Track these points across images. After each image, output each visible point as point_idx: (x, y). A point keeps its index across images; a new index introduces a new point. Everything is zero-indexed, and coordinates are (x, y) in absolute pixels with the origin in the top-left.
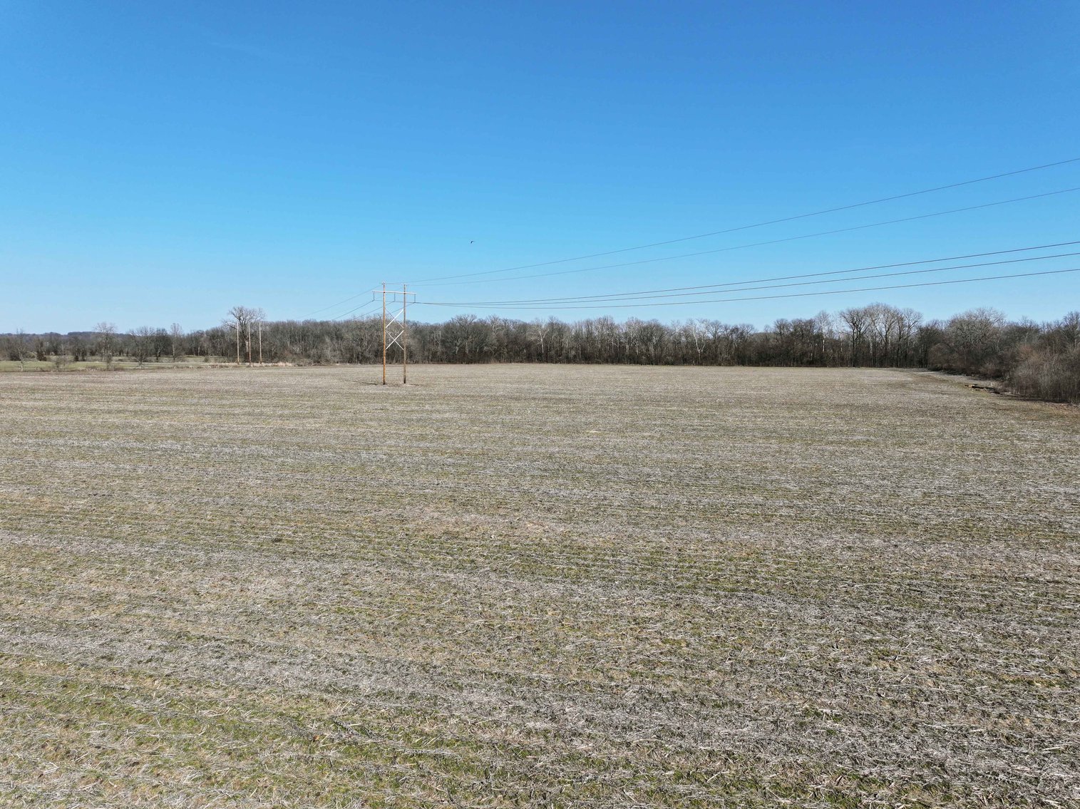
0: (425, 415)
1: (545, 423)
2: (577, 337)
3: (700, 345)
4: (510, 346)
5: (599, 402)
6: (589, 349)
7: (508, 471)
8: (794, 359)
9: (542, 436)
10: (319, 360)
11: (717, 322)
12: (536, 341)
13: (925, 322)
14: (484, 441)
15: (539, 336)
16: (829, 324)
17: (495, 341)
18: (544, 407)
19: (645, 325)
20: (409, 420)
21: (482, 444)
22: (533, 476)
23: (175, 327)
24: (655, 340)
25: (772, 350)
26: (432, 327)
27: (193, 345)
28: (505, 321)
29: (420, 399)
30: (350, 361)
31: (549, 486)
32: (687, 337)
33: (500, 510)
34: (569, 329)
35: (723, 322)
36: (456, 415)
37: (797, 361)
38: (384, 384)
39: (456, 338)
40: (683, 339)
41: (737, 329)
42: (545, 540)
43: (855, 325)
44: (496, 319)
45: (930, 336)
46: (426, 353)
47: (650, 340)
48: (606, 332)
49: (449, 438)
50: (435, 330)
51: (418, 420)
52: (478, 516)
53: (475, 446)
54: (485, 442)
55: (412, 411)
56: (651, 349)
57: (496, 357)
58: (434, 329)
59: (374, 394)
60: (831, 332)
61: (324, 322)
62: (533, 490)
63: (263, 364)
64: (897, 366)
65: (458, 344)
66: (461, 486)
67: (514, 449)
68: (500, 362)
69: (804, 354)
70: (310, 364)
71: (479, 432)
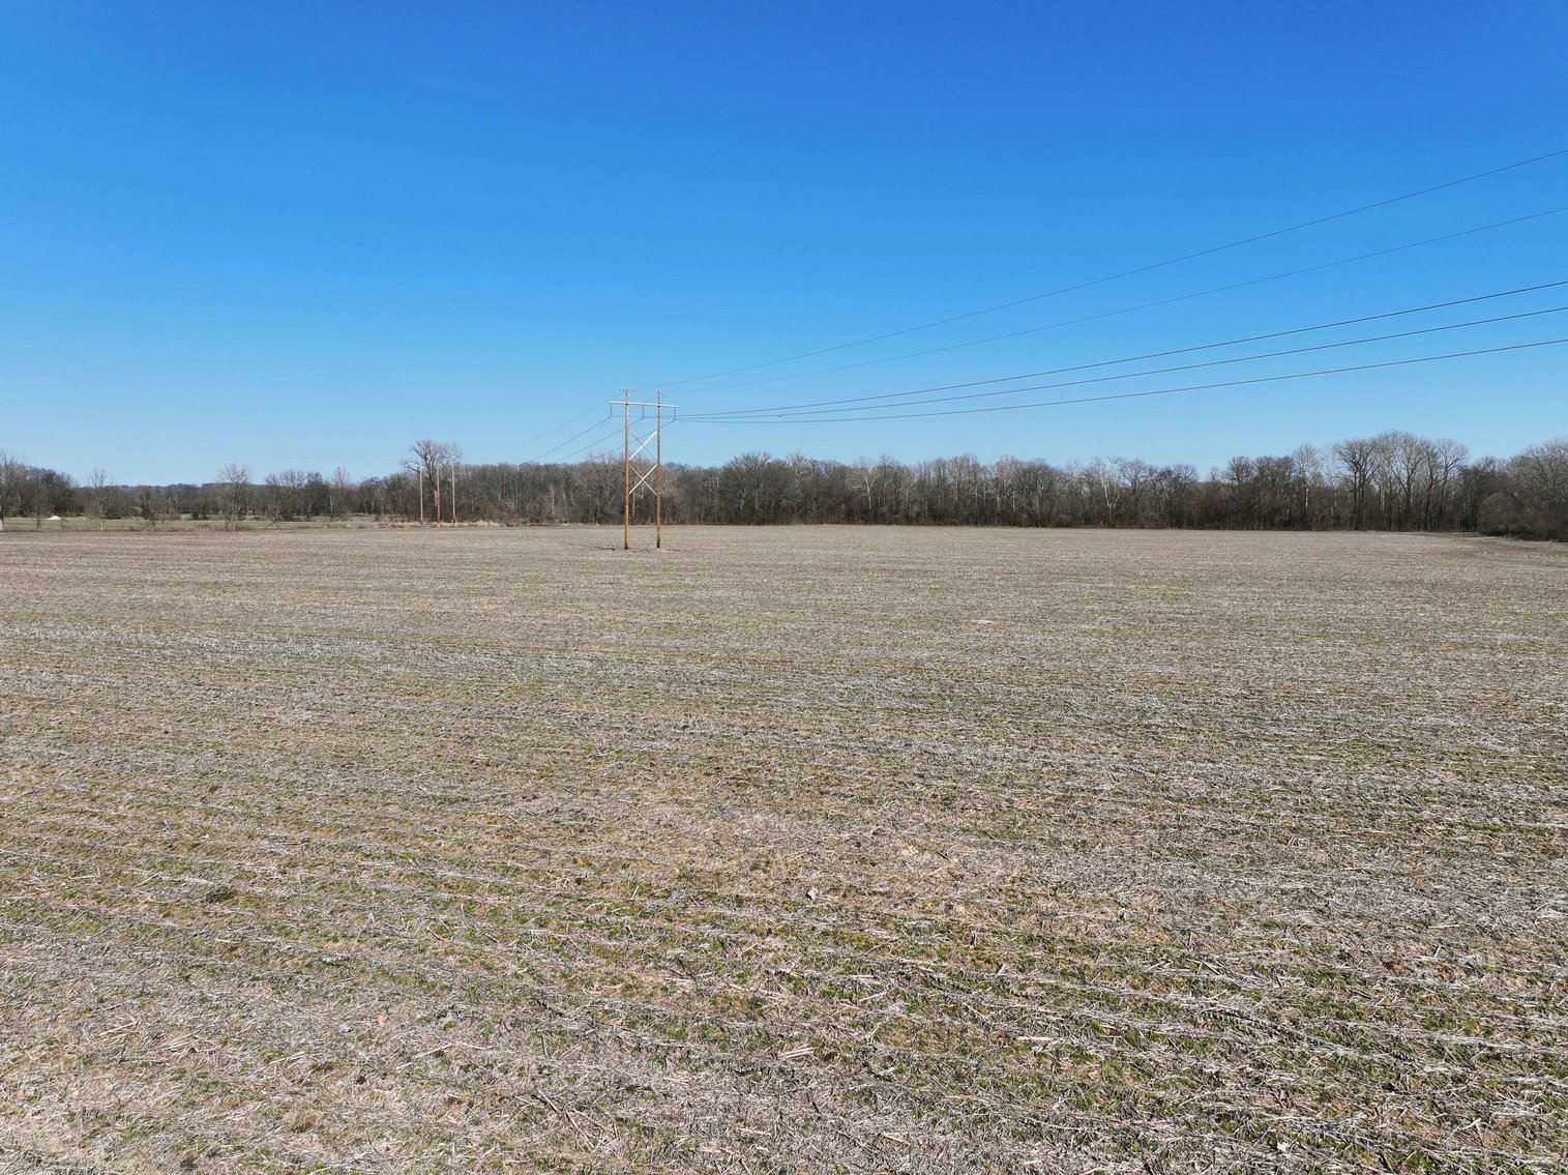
0: (681, 592)
1: (892, 607)
2: (922, 485)
3: (1112, 496)
4: (821, 499)
5: (976, 576)
6: (940, 505)
7: (834, 698)
8: (1260, 518)
9: (891, 629)
10: (537, 518)
11: (1138, 461)
12: (860, 490)
13: (1473, 459)
14: (783, 636)
15: (864, 483)
16: (1315, 463)
17: (798, 492)
18: (886, 582)
19: (1025, 467)
20: (652, 600)
21: (780, 641)
22: (890, 710)
23: (339, 473)
24: (1041, 489)
25: (1224, 504)
26: (706, 471)
27: (365, 500)
28: (814, 463)
29: (678, 570)
30: (585, 520)
31: (929, 734)
32: (1091, 485)
33: (826, 799)
34: (909, 472)
35: (1147, 462)
36: (735, 593)
37: (1265, 521)
38: (626, 548)
39: (740, 487)
40: (1086, 489)
41: (1169, 472)
42: (961, 909)
43: (1356, 466)
44: (800, 460)
45: (1481, 481)
46: (696, 510)
47: (1033, 489)
48: (965, 477)
49: (720, 630)
50: (711, 476)
51: (668, 601)
52: (773, 819)
53: (767, 645)
54: (786, 637)
55: (662, 586)
56: (1036, 502)
57: (800, 516)
58: (711, 473)
59: (607, 561)
60: (1317, 476)
61: (550, 465)
62: (896, 745)
63: (457, 524)
64: (1426, 529)
65: (744, 496)
66: (736, 731)
67: (842, 652)
68: (806, 523)
69: (1275, 510)
70: (524, 523)
71: (775, 621)
